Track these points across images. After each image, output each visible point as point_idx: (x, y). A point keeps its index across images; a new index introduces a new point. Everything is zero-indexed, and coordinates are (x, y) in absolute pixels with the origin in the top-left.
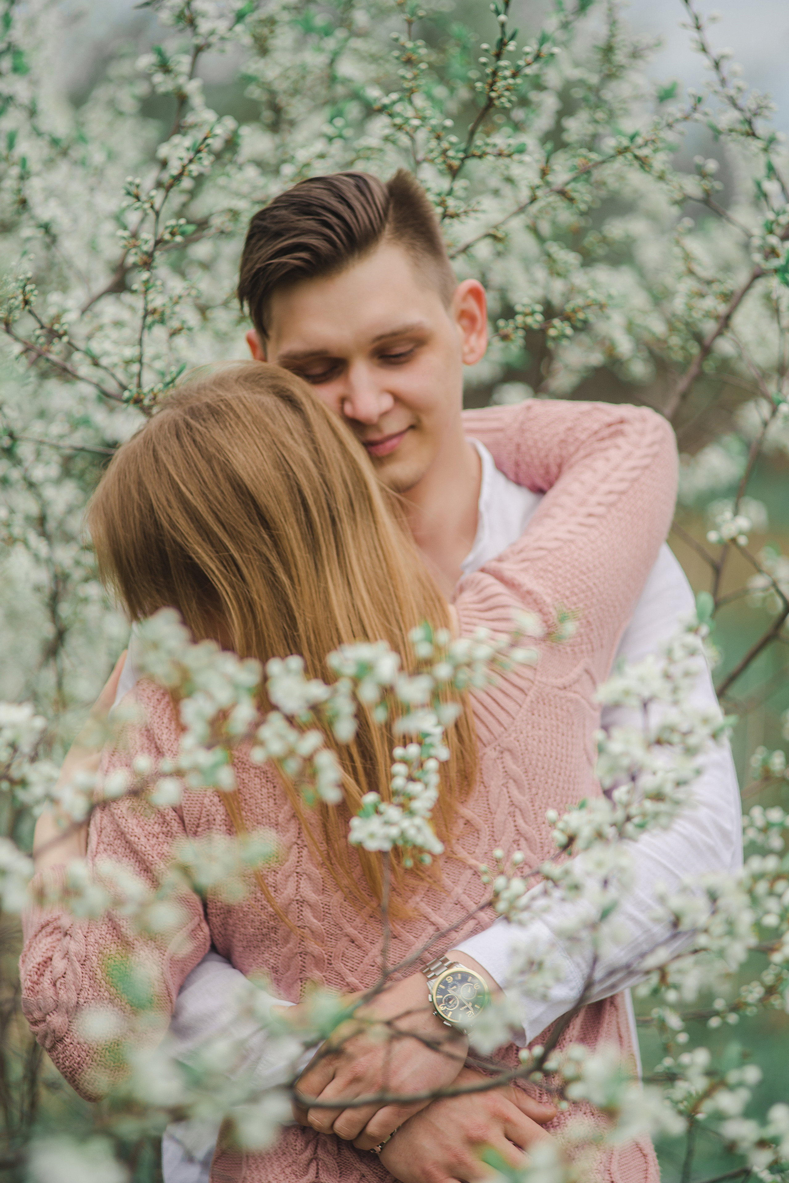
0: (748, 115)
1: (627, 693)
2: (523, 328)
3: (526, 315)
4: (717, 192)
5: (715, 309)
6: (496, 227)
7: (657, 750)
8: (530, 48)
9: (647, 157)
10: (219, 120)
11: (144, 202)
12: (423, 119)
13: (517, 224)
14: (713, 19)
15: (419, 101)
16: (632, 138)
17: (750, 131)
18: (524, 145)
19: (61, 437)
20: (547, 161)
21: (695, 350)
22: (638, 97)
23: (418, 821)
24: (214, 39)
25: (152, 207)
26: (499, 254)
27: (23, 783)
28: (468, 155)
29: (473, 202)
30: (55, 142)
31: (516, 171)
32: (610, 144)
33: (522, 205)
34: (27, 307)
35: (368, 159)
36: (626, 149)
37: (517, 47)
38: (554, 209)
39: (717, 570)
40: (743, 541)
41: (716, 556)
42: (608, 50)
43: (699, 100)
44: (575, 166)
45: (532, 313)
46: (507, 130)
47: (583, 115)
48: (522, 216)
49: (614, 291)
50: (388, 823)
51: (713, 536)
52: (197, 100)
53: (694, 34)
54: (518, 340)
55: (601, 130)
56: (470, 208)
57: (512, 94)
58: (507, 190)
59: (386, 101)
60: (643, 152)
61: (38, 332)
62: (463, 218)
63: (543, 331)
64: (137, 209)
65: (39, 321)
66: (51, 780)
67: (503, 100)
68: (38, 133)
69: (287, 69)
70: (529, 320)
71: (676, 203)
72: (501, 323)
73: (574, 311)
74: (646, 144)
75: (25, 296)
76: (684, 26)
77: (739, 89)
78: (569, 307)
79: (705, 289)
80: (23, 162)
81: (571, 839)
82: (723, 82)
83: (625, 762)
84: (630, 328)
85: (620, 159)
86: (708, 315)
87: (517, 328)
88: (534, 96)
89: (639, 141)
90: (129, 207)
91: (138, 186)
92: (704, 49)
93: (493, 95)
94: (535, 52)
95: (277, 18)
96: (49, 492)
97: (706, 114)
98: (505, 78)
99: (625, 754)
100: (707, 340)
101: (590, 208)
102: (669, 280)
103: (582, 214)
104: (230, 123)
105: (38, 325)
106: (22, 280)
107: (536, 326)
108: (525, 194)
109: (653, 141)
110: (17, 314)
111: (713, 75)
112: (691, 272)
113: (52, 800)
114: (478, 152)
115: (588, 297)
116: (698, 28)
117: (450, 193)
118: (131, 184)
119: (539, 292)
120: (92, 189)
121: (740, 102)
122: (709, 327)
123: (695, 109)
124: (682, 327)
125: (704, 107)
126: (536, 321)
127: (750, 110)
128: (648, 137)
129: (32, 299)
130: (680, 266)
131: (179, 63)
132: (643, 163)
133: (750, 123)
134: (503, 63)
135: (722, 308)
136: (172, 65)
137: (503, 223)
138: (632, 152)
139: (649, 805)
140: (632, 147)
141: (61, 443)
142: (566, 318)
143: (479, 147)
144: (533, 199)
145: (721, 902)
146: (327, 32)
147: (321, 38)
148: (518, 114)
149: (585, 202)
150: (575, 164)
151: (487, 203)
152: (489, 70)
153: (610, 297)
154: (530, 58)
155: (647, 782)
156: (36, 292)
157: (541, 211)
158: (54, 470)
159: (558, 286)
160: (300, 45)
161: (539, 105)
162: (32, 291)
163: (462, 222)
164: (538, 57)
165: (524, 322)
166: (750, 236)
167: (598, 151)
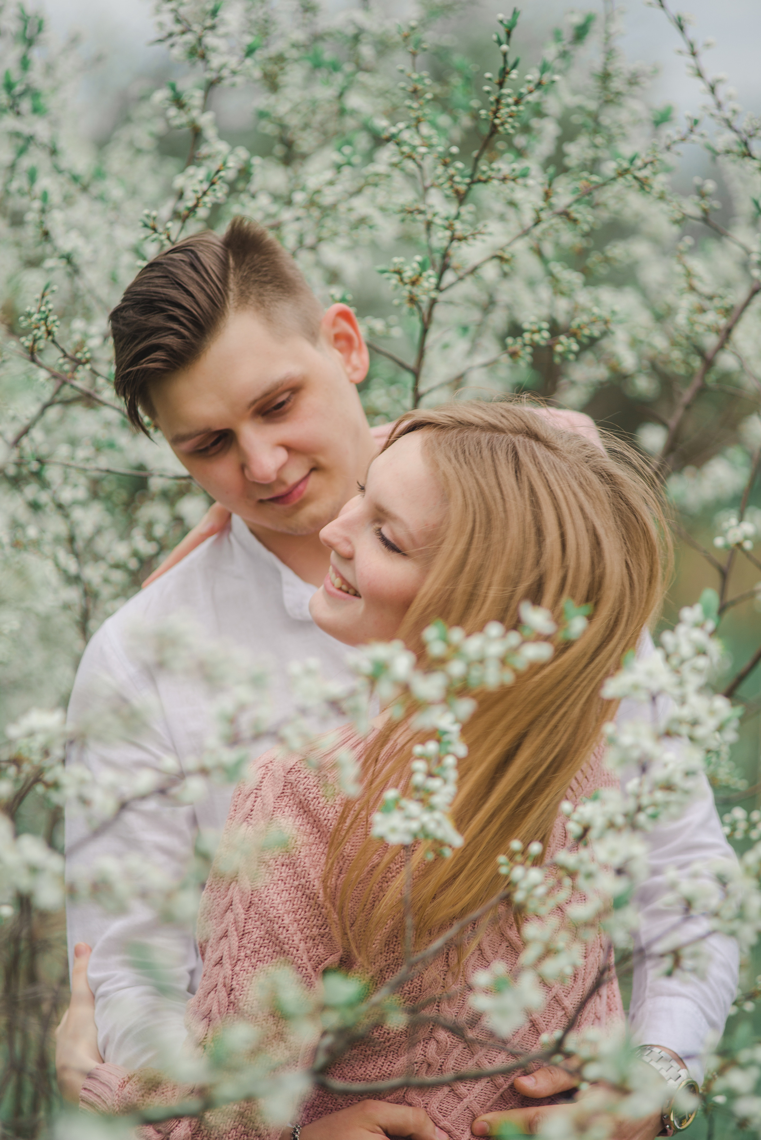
0: (744, 136)
1: (636, 687)
2: (531, 345)
3: (533, 332)
4: (716, 210)
5: (717, 323)
6: (502, 249)
7: (666, 743)
8: (533, 76)
9: (647, 178)
10: (231, 152)
11: (160, 234)
12: (430, 146)
13: (521, 247)
14: (708, 46)
15: (425, 129)
16: (632, 161)
17: (747, 152)
18: (528, 169)
19: (88, 460)
20: (550, 185)
21: (697, 363)
22: (637, 122)
23: (437, 815)
24: (225, 73)
25: (169, 238)
26: (505, 275)
27: (56, 785)
28: (474, 181)
29: (480, 226)
30: (75, 179)
31: (519, 195)
32: (609, 168)
33: (526, 228)
34: (50, 338)
35: (376, 185)
36: (626, 171)
37: (518, 75)
38: (557, 231)
39: (724, 574)
40: (748, 545)
41: (723, 561)
42: (605, 77)
43: (696, 122)
44: (577, 188)
45: (539, 331)
46: (510, 156)
47: (583, 140)
48: (527, 239)
49: (617, 308)
50: (409, 818)
51: (719, 542)
52: (210, 133)
53: (690, 60)
54: (526, 356)
55: (602, 153)
56: (476, 231)
57: (515, 121)
58: (511, 213)
59: (393, 130)
60: (641, 174)
61: (61, 361)
62: (471, 241)
63: (550, 348)
64: (153, 241)
65: (63, 351)
66: (82, 782)
67: (507, 126)
68: (58, 170)
69: (298, 104)
70: (537, 337)
71: (676, 222)
72: (510, 340)
73: (580, 327)
74: (645, 165)
75: (47, 327)
76: (680, 52)
77: (735, 112)
78: (574, 324)
79: (707, 304)
80: (45, 197)
81: (586, 830)
82: (719, 105)
83: (635, 754)
84: (635, 343)
85: (621, 180)
86: (710, 328)
87: (525, 345)
88: (535, 123)
89: (639, 163)
90: (146, 238)
91: (154, 218)
92: (700, 74)
93: (497, 121)
94: (536, 81)
95: (287, 55)
96: (77, 514)
97: (702, 135)
98: (508, 105)
99: (635, 746)
100: (709, 353)
101: (592, 230)
102: (670, 297)
103: (586, 235)
104: (242, 153)
105: (61, 354)
106: (44, 312)
107: (543, 343)
108: (528, 218)
109: (652, 163)
110: (41, 344)
111: (709, 100)
112: (692, 289)
113: (84, 801)
114: (484, 177)
115: (593, 314)
116: (694, 54)
117: (458, 216)
118: (148, 216)
119: (544, 311)
120: (112, 223)
121: (736, 124)
122: (710, 341)
123: (691, 131)
124: (684, 342)
125: (699, 129)
126: (543, 338)
127: (745, 131)
128: (648, 159)
129: (55, 329)
130: (683, 283)
131: (192, 97)
132: (643, 185)
133: (746, 144)
134: (506, 91)
135: (723, 322)
136: (185, 99)
137: (509, 244)
138: (632, 174)
139: (660, 796)
140: (632, 168)
141: (87, 466)
142: (572, 334)
143: (484, 172)
144: (538, 222)
145: (731, 886)
146: (335, 67)
147: (330, 73)
148: (520, 141)
149: (588, 223)
150: (577, 186)
151: (494, 226)
152: (492, 98)
153: (614, 313)
154: (532, 86)
155: (657, 773)
156: (58, 323)
157: (544, 233)
158: (81, 493)
159: (562, 305)
160: (309, 80)
161: (540, 131)
162: (54, 321)
163: (469, 245)
164: (539, 85)
165: (532, 340)
166: (748, 252)
167: (598, 173)
